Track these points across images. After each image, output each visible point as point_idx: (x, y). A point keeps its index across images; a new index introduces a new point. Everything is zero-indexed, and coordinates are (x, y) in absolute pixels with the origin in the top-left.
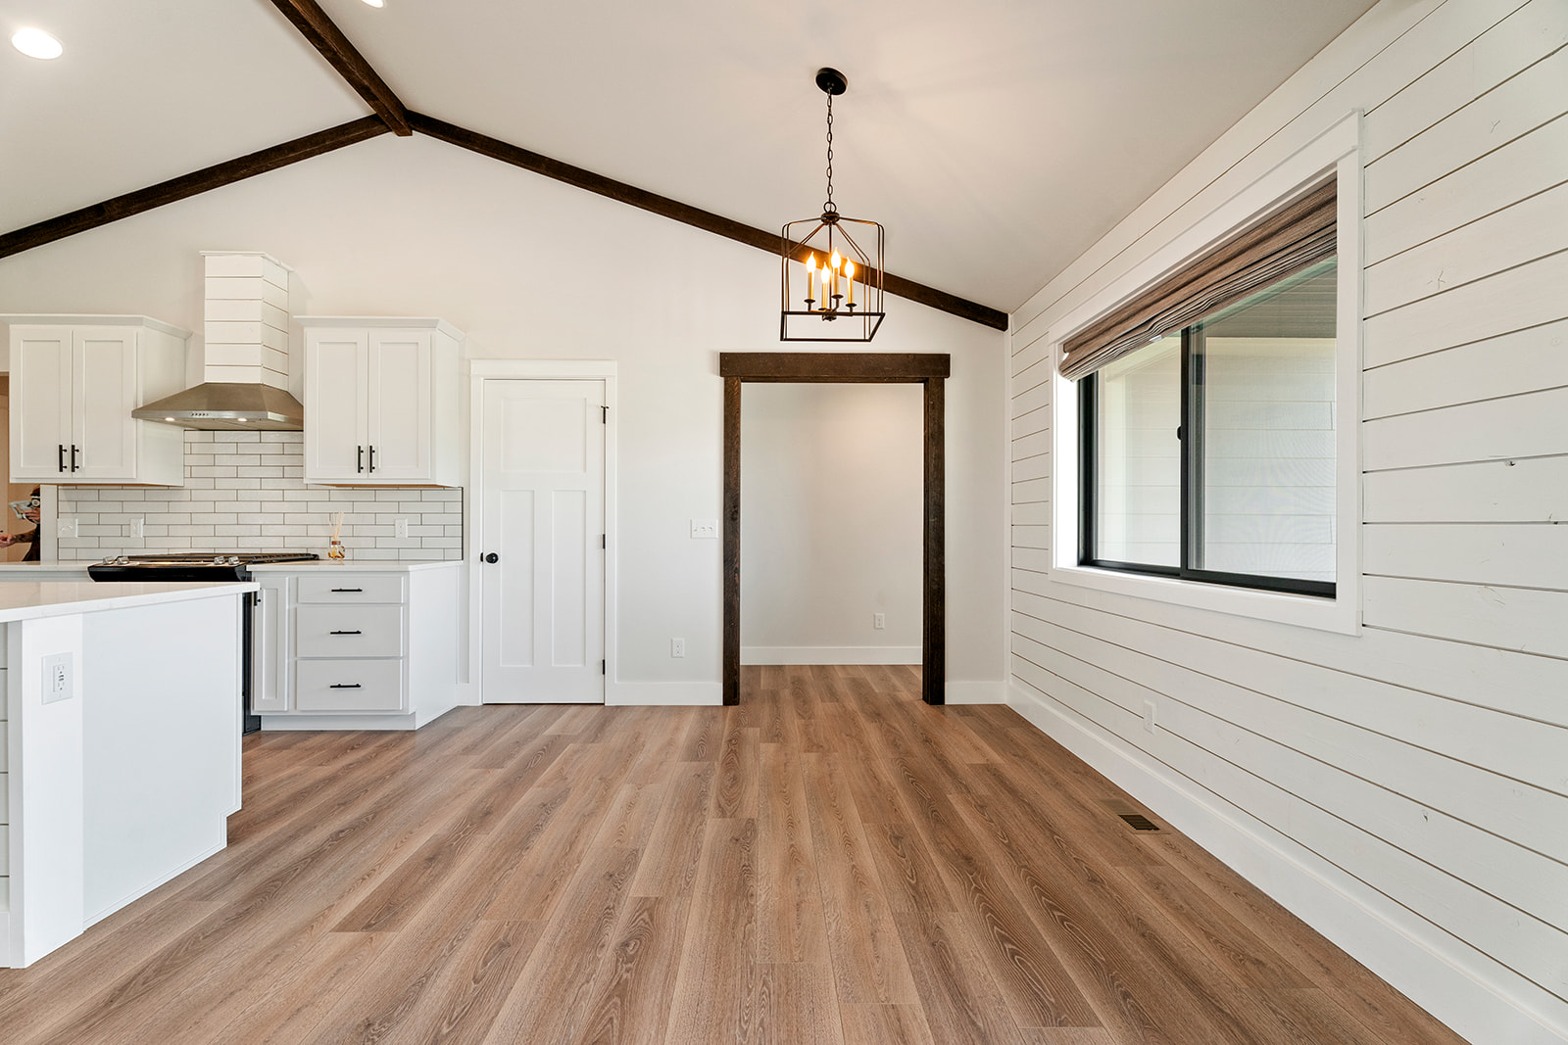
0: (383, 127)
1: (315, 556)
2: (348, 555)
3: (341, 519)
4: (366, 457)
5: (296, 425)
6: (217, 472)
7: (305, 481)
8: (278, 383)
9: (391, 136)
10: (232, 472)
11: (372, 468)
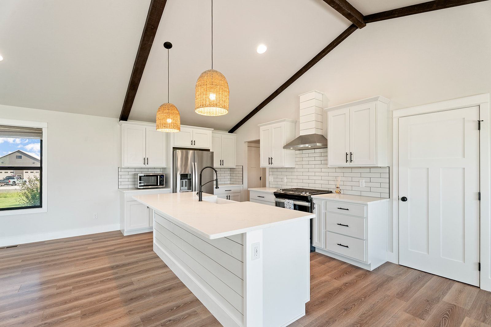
0: (355, 28)
1: (331, 191)
2: (342, 192)
3: (340, 179)
4: (349, 157)
5: (325, 146)
6: (304, 163)
7: (328, 166)
8: (319, 133)
9: (358, 30)
10: (307, 163)
11: (351, 161)
